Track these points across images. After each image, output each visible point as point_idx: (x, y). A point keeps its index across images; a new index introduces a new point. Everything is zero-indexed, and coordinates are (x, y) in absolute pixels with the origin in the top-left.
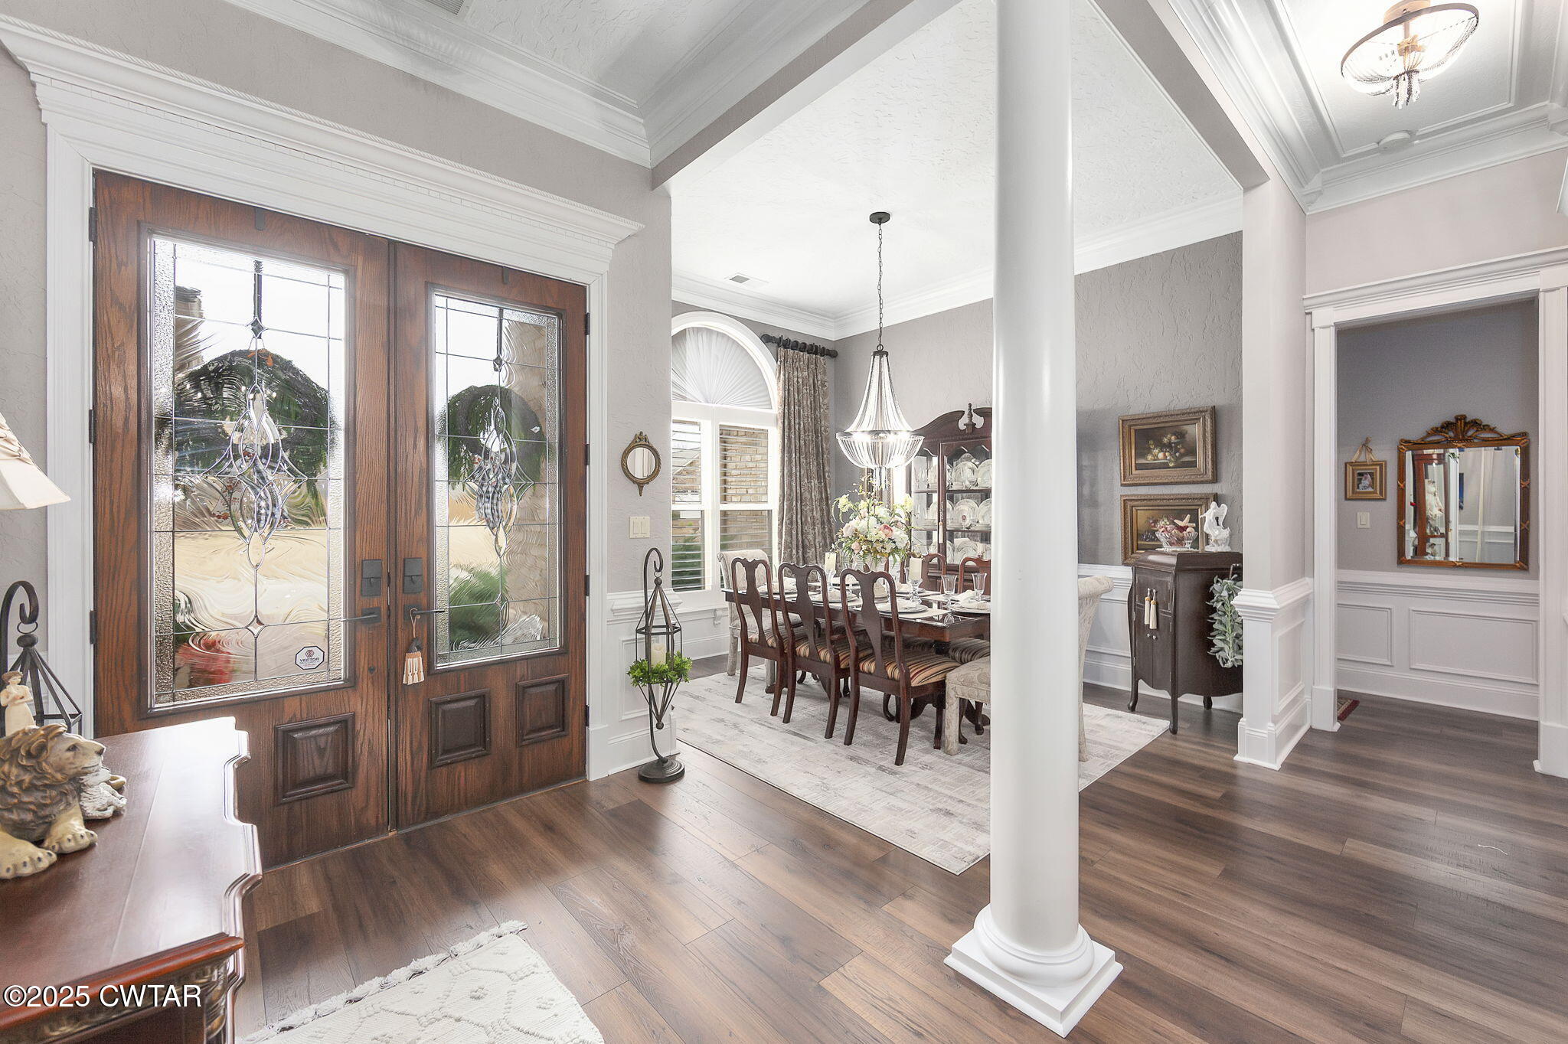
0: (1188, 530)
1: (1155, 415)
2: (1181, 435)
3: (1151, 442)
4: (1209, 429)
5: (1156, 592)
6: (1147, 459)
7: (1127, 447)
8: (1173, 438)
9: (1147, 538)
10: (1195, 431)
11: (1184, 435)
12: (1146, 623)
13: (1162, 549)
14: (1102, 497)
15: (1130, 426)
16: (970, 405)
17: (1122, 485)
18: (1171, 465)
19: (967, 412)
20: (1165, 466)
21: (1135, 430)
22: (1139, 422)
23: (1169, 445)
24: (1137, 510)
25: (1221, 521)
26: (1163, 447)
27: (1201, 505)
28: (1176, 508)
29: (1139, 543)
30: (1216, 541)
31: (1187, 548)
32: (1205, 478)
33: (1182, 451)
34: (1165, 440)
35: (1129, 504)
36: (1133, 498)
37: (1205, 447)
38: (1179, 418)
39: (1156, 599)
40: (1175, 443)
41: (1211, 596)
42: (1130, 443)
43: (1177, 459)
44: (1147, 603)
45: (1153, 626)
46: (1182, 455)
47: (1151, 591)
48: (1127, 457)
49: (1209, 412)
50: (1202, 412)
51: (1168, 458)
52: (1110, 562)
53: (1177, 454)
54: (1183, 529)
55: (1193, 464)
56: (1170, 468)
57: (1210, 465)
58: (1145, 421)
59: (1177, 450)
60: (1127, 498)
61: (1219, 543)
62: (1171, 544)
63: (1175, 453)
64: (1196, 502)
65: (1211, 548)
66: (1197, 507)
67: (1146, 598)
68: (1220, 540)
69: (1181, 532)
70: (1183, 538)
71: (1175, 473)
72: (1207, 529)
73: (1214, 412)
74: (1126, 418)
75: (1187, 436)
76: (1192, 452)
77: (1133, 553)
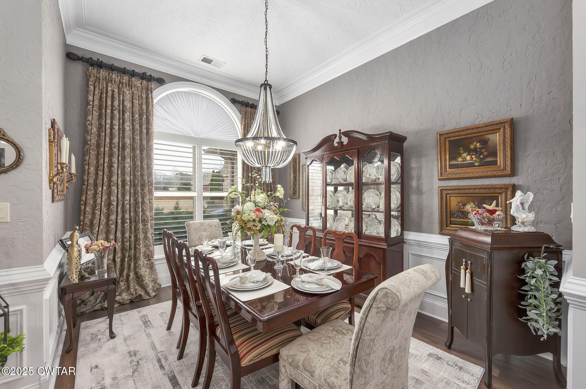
0: (497, 213)
1: (465, 129)
2: (485, 142)
3: (461, 149)
4: (508, 135)
5: (471, 263)
6: (457, 161)
7: (443, 153)
8: (478, 144)
9: (457, 216)
10: (496, 138)
11: (487, 142)
12: (462, 286)
13: (474, 227)
14: (424, 188)
15: (445, 138)
16: (340, 130)
17: (439, 180)
18: (476, 164)
19: (338, 135)
20: (471, 165)
21: (449, 141)
22: (452, 135)
23: (475, 150)
24: (450, 197)
25: (526, 206)
26: (470, 152)
27: (501, 193)
28: (481, 195)
29: (452, 219)
30: (523, 223)
31: (497, 227)
32: (505, 172)
33: (485, 153)
34: (472, 147)
35: (444, 192)
36: (447, 188)
37: (505, 149)
38: (483, 129)
39: (471, 269)
40: (479, 148)
41: (523, 272)
42: (445, 151)
43: (482, 159)
44: (462, 271)
45: (468, 290)
46: (485, 157)
47: (466, 262)
48: (443, 160)
49: (508, 122)
50: (502, 123)
51: (474, 159)
52: (431, 232)
53: (481, 156)
54: (492, 212)
55: (495, 163)
56: (476, 166)
57: (509, 163)
58: (456, 134)
59: (482, 153)
60: (443, 188)
61: (526, 224)
62: (483, 224)
63: (479, 156)
64: (497, 191)
65: (517, 229)
66: (497, 195)
67: (462, 267)
68: (527, 222)
69: (492, 215)
70: (494, 220)
71: (480, 170)
72: (514, 212)
73: (512, 123)
74: (442, 133)
75: (489, 142)
76: (494, 154)
77: (447, 226)
